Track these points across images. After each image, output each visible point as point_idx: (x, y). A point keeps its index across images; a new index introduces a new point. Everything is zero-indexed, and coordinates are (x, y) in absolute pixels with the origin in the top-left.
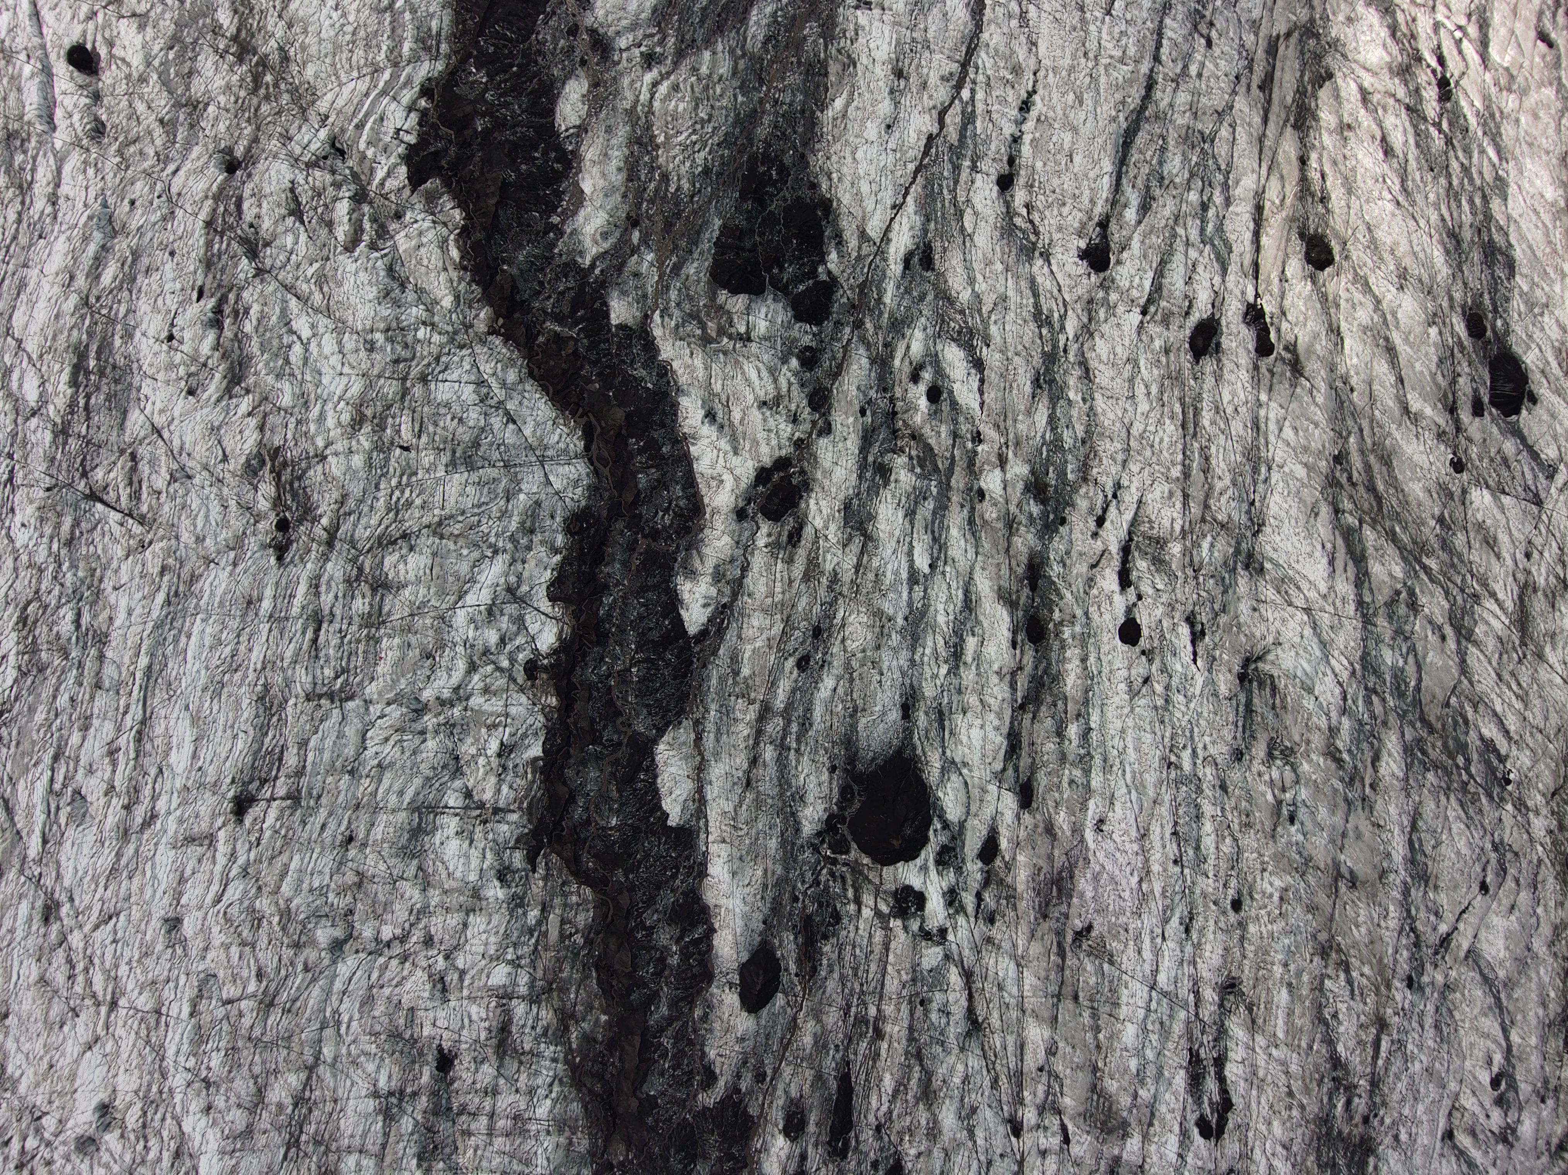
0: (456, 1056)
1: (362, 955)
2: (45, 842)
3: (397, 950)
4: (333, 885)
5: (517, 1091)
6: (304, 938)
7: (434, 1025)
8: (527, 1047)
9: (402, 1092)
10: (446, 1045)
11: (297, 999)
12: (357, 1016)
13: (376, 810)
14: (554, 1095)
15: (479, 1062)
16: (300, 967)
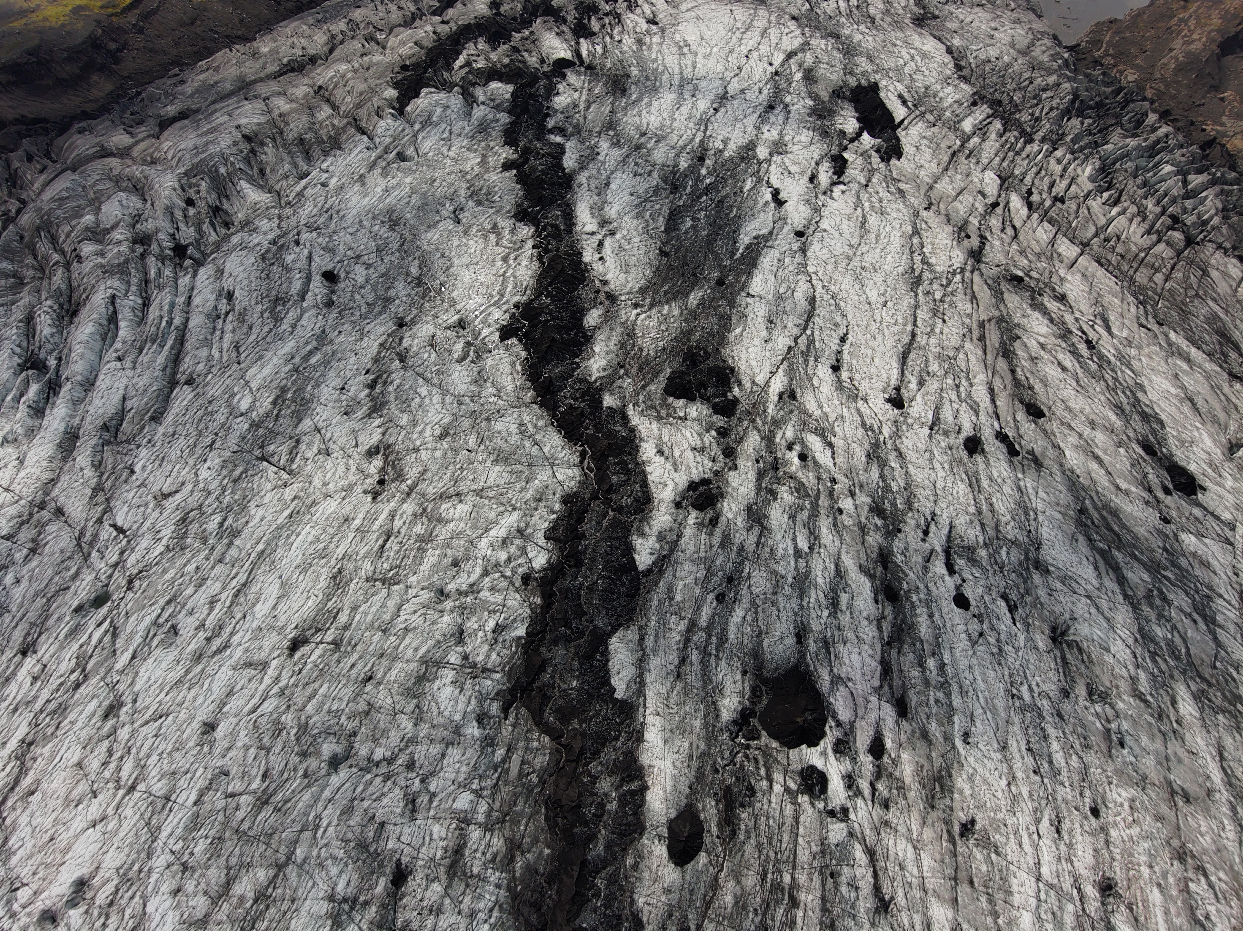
0: (411, 872)
1: (354, 770)
2: (133, 657)
3: (383, 769)
4: (347, 710)
5: (459, 913)
6: (311, 749)
7: (399, 839)
8: (475, 870)
9: (355, 900)
10: (404, 860)
11: (290, 800)
12: (335, 822)
13: (395, 658)
14: (492, 920)
15: (430, 880)
16: (301, 773)
